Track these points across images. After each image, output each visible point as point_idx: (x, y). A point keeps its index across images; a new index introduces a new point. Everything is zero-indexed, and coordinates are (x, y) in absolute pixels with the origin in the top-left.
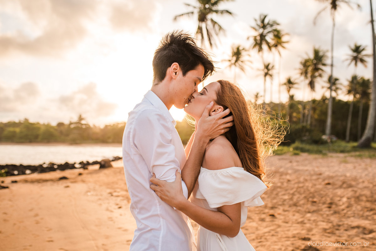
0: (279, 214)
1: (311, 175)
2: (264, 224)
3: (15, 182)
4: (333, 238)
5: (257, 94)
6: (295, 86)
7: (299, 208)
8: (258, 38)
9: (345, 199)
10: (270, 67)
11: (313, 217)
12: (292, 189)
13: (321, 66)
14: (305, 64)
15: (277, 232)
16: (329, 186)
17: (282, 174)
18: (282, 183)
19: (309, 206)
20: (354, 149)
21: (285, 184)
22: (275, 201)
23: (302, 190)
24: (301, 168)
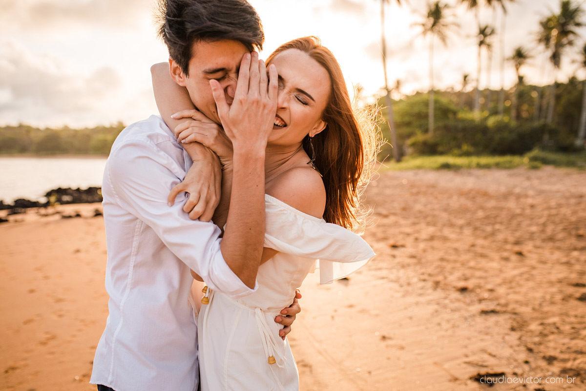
0: (530, 252)
1: (567, 198)
2: (510, 265)
5: (467, 75)
6: (528, 61)
7: (558, 244)
10: (488, 31)
12: (541, 217)
13: (572, 28)
14: (547, 25)
15: (532, 275)
17: (518, 197)
18: (523, 209)
19: (573, 241)
21: (528, 211)
22: (518, 234)
23: (557, 220)
24: (547, 187)
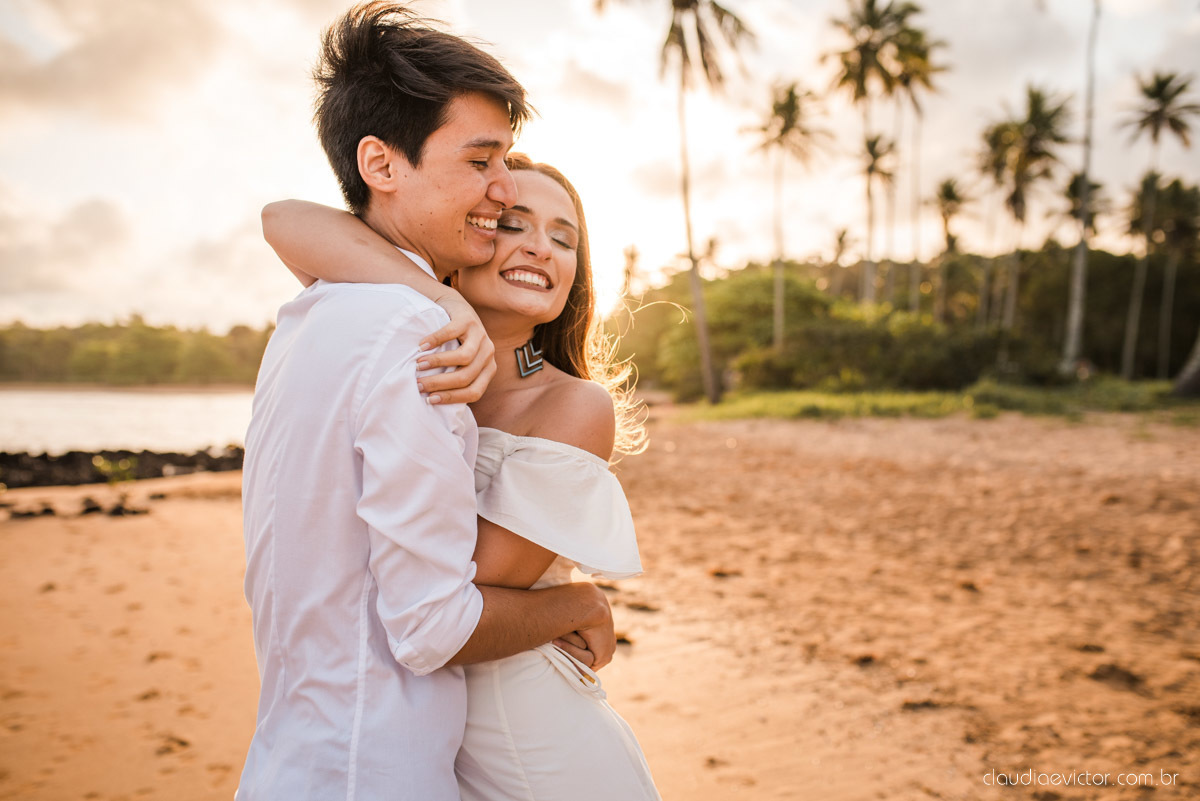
0: (989, 583)
1: (1053, 477)
2: (954, 610)
3: (160, 497)
4: (1172, 647)
5: (844, 233)
6: (967, 206)
7: (1042, 568)
8: (855, 58)
9: (1175, 544)
10: (882, 145)
11: (1095, 592)
12: (1004, 514)
13: (1048, 145)
14: (997, 139)
15: (998, 630)
16: (1117, 508)
17: (958, 474)
18: (969, 498)
19: (1071, 562)
20: (1163, 401)
21: (979, 502)
22: (963, 548)
23: (1037, 519)
24: (1011, 455)
